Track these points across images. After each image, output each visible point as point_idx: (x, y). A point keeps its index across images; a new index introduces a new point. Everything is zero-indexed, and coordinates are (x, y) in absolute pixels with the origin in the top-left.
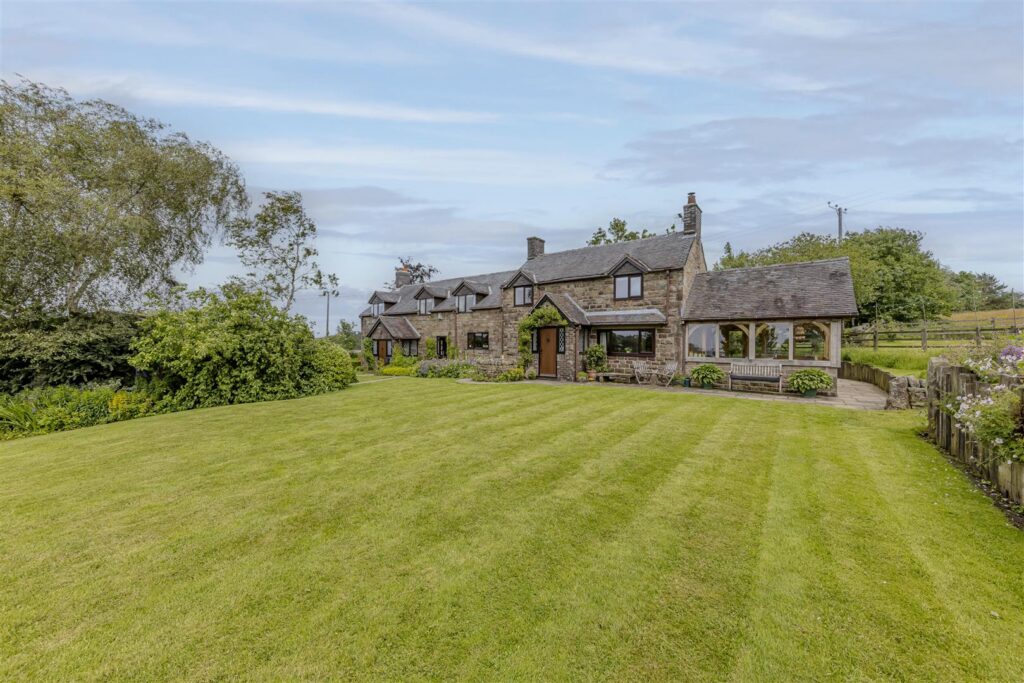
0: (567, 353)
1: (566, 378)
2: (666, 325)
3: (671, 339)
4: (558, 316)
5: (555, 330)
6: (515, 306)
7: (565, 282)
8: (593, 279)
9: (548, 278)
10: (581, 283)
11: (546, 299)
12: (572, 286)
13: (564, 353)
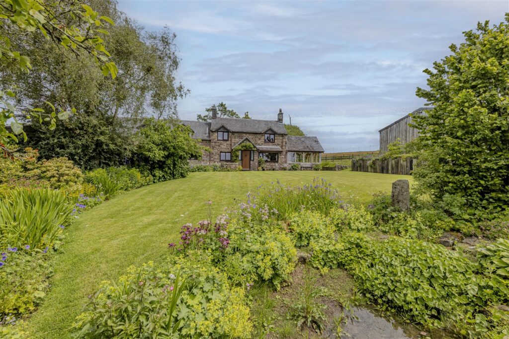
0: (255, 160)
1: (254, 170)
2: (282, 152)
3: (283, 157)
4: (252, 146)
5: (249, 152)
6: (218, 140)
7: (245, 133)
8: (257, 134)
9: (237, 130)
10: (252, 134)
11: (247, 139)
12: (248, 135)
13: (253, 160)
